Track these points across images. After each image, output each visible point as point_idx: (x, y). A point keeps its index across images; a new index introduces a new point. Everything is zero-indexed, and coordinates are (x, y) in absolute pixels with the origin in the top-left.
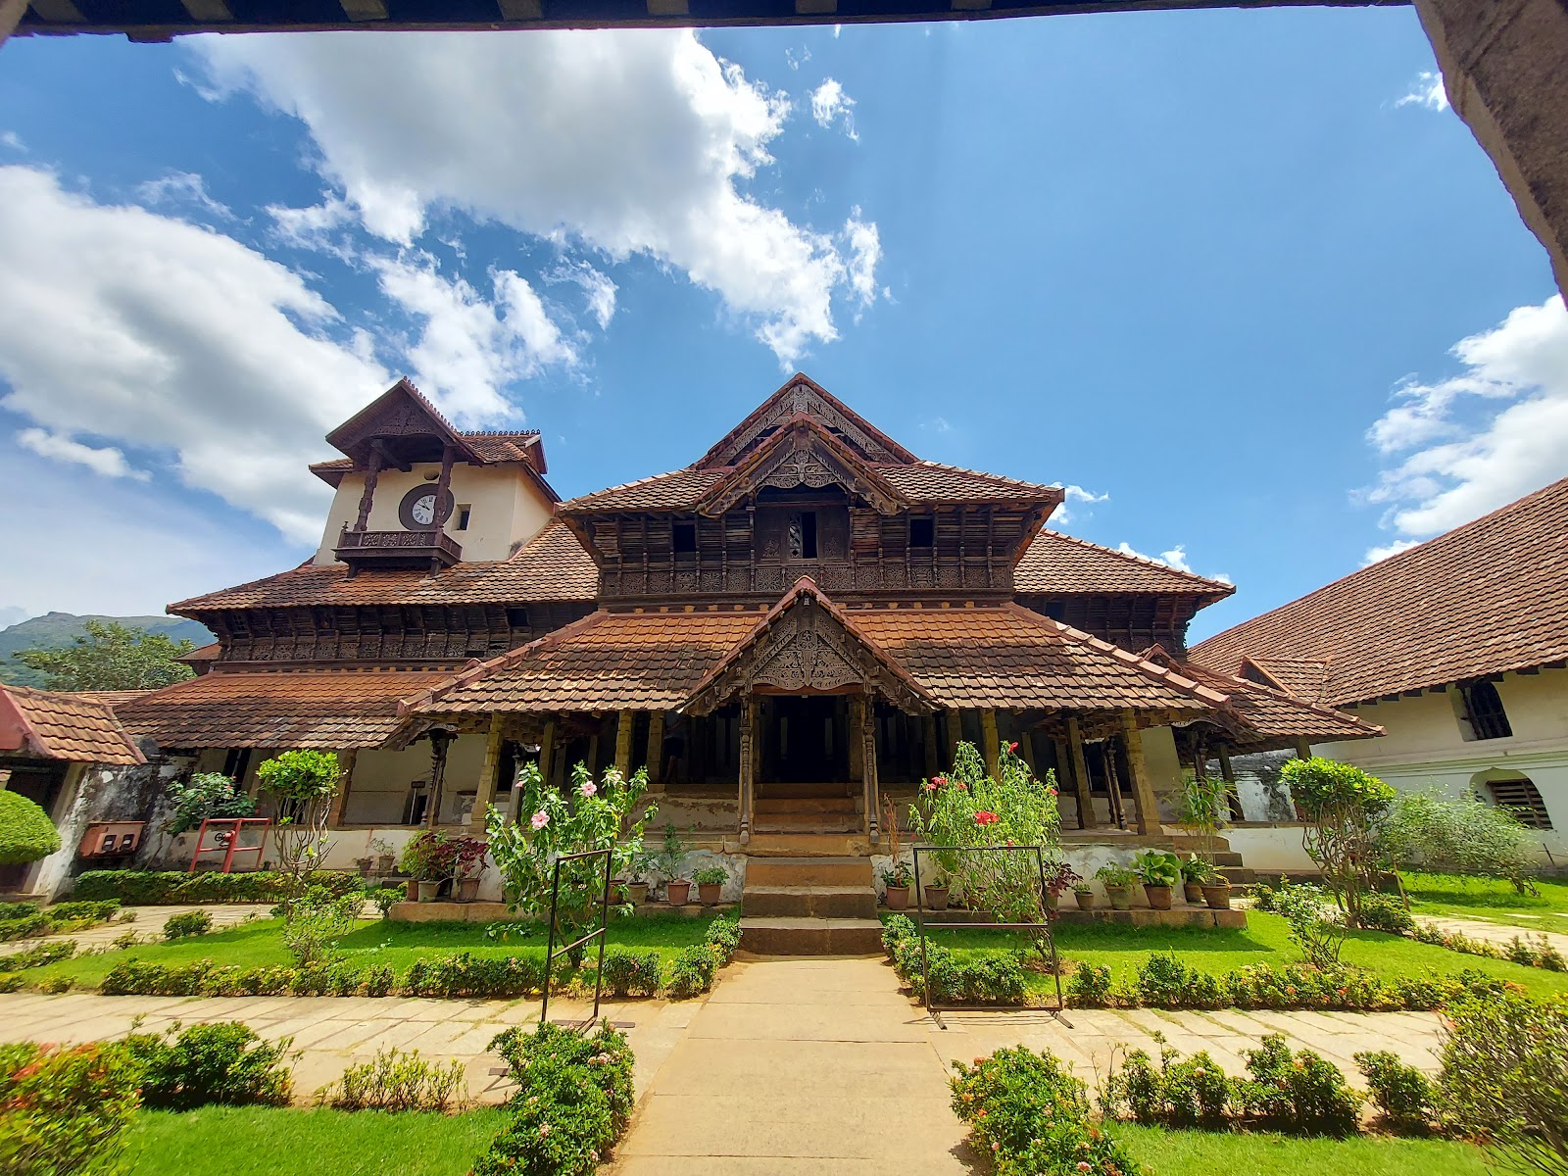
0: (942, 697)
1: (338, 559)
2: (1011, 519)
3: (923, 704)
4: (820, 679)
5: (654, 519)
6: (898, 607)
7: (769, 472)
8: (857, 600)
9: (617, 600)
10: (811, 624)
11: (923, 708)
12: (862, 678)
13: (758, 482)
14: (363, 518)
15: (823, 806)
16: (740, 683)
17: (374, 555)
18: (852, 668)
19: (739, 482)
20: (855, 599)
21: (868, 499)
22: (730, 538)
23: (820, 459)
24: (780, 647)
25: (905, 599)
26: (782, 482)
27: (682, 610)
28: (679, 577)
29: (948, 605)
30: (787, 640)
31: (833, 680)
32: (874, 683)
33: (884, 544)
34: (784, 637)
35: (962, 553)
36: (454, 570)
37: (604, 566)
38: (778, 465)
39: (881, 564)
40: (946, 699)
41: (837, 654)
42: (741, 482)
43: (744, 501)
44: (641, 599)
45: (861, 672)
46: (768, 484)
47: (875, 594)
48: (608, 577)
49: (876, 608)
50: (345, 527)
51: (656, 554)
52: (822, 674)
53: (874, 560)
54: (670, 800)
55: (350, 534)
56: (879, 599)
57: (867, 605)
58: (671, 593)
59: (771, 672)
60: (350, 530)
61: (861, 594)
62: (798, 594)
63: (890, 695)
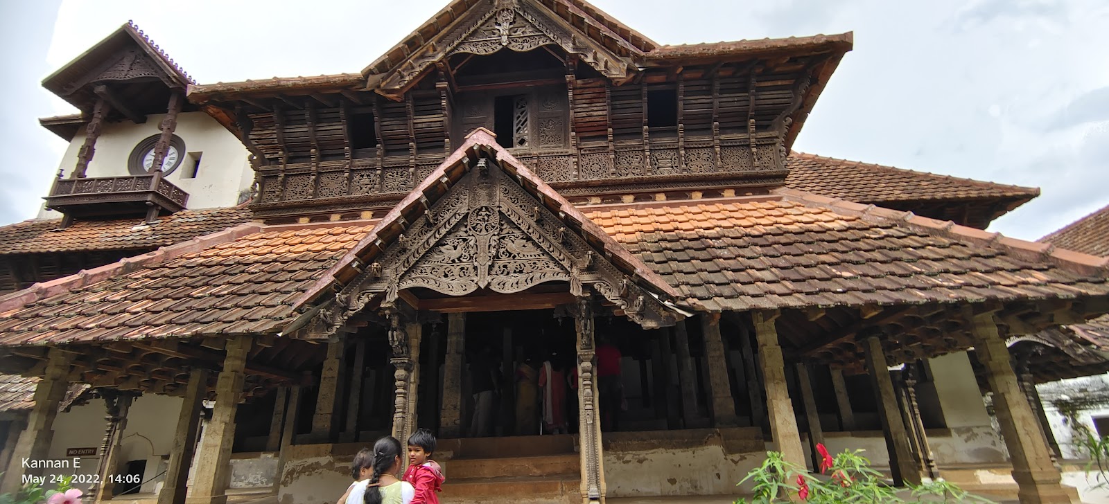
0: (694, 297)
1: (50, 208)
2: (779, 83)
3: (665, 308)
4: (502, 278)
5: (325, 106)
6: (635, 200)
7: (464, 36)
8: (581, 193)
9: (275, 208)
10: (491, 196)
11: (663, 313)
12: (568, 273)
13: (448, 49)
14: (82, 166)
15: (537, 467)
16: (379, 287)
17: (85, 201)
18: (552, 259)
19: (424, 49)
20: (579, 191)
21: (589, 59)
22: (420, 126)
23: (529, 18)
24: (443, 231)
25: (644, 190)
26: (479, 49)
27: (357, 216)
28: (357, 178)
29: (700, 194)
30: (454, 222)
31: (522, 277)
32: (587, 278)
33: (615, 123)
34: (449, 217)
35: (716, 131)
36: (175, 217)
37: (262, 168)
38: (475, 27)
39: (611, 147)
40: (700, 299)
41: (529, 239)
42: (427, 50)
43: (432, 73)
44: (306, 206)
45: (566, 264)
46: (462, 51)
47: (604, 185)
48: (268, 182)
49: (606, 203)
50: (60, 175)
51: (328, 150)
52: (505, 271)
53: (603, 144)
54: (337, 465)
55: (65, 181)
56: (610, 192)
57: (595, 200)
58: (344, 196)
59: (428, 270)
60: (67, 177)
61: (587, 185)
62: (470, 152)
63: (612, 296)
